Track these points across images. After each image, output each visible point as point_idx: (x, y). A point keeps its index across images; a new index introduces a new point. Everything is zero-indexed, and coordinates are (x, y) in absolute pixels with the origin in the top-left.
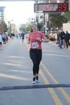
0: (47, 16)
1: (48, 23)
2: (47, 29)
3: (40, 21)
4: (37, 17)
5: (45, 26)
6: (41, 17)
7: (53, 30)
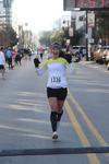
1: (94, 29)
2: (91, 41)
4: (73, 19)
5: (88, 36)
7: (104, 44)
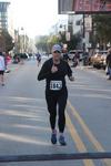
0: (89, 20)
3: (77, 29)
4: (71, 23)
6: (78, 23)
7: (101, 48)
